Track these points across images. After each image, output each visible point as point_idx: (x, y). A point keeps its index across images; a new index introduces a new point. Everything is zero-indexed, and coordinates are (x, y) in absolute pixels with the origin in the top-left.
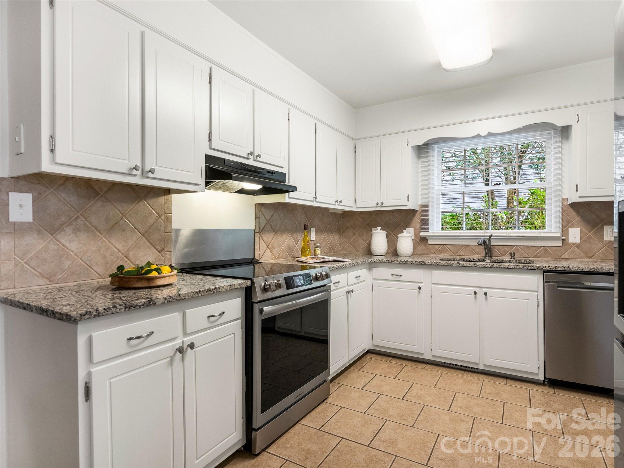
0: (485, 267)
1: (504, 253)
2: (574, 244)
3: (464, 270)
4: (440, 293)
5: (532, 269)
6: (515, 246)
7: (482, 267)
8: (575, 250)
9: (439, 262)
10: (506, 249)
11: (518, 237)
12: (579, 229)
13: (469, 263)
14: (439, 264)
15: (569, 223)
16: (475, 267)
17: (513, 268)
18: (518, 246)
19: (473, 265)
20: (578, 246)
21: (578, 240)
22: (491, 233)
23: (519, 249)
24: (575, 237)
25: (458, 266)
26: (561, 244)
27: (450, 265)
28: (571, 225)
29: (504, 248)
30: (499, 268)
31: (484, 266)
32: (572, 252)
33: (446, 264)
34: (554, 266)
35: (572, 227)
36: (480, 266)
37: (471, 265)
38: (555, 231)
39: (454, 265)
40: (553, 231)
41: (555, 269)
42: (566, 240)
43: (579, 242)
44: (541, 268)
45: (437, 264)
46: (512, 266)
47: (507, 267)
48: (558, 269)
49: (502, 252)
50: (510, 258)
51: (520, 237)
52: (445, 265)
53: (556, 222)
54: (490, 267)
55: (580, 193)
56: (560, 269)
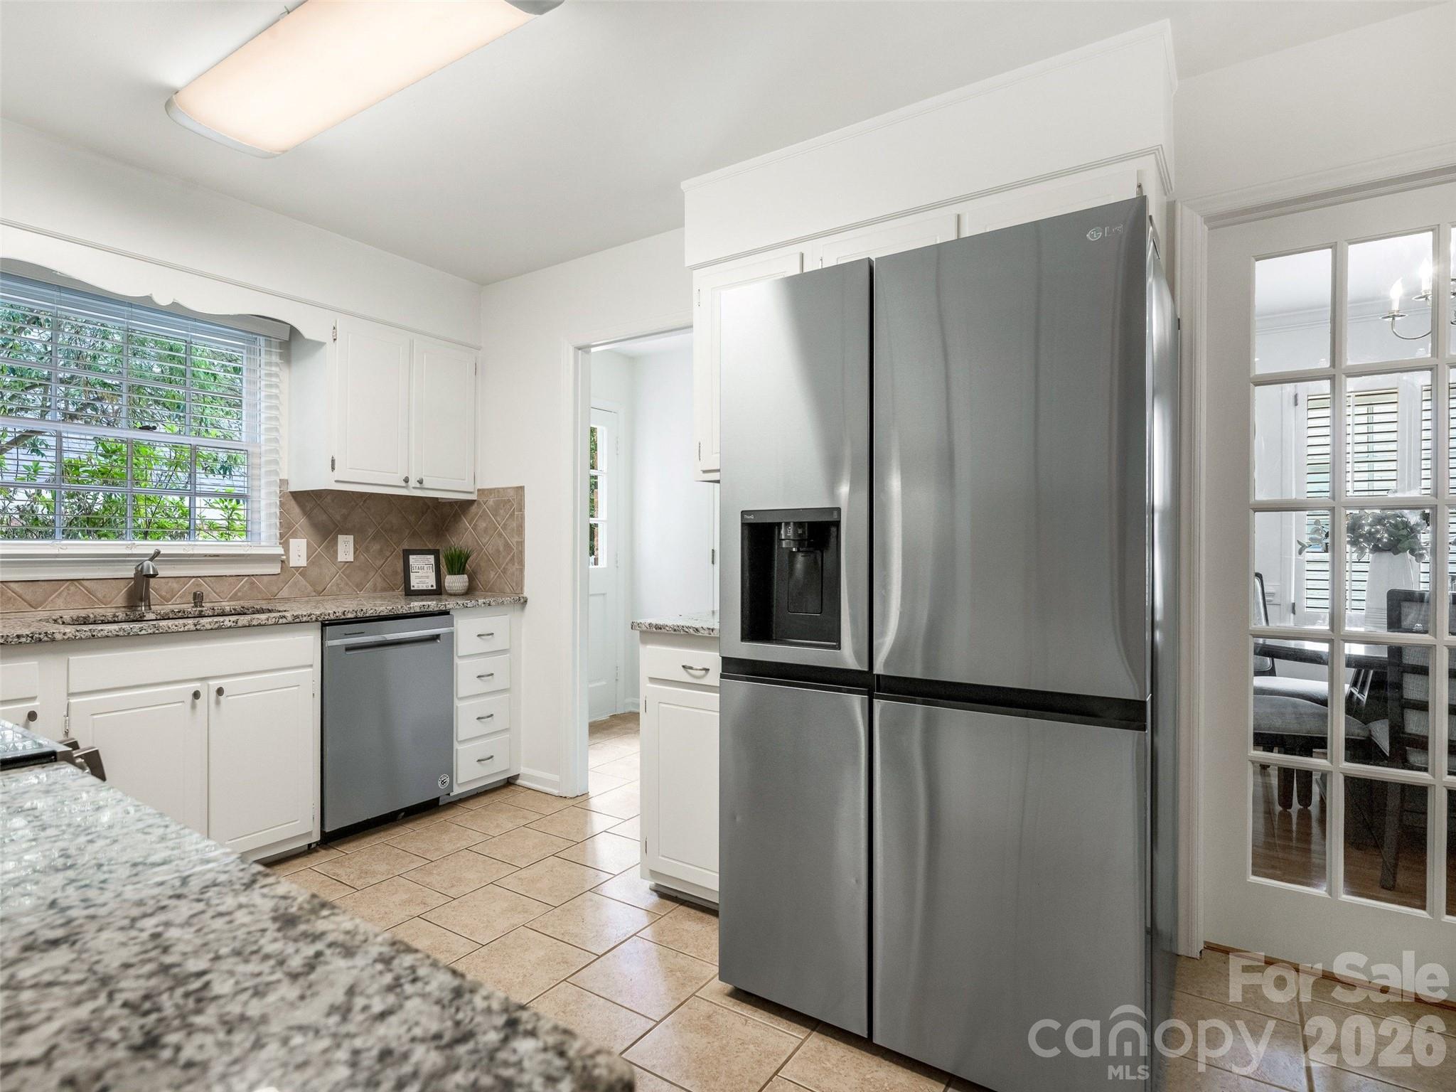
0: (220, 628)
1: (168, 596)
2: (297, 568)
3: (168, 643)
4: (95, 717)
5: (308, 622)
6: (194, 577)
7: (212, 629)
8: (298, 581)
9: (100, 628)
10: (175, 585)
11: (206, 556)
12: (305, 541)
13: (181, 621)
14: (99, 635)
15: (290, 528)
16: (197, 630)
17: (276, 624)
18: (199, 577)
19: (192, 628)
20: (302, 571)
21: (303, 562)
22: (158, 548)
23: (201, 585)
24: (299, 556)
25: (154, 633)
26: (278, 571)
27: (132, 634)
28: (293, 532)
29: (170, 584)
30: (249, 626)
31: (216, 626)
32: (295, 584)
33: (121, 633)
34: (341, 610)
35: (294, 536)
36: (209, 627)
37: (186, 628)
38: (268, 544)
39: (143, 632)
40: (263, 544)
41: (343, 617)
42: (286, 562)
43: (305, 565)
44: (322, 617)
45: (93, 636)
46: (274, 620)
47: (264, 623)
48: (348, 617)
49: (164, 594)
50: (193, 605)
51: (210, 556)
52: (118, 636)
53: (270, 526)
54: (230, 627)
55: (338, 475)
56: (350, 616)
